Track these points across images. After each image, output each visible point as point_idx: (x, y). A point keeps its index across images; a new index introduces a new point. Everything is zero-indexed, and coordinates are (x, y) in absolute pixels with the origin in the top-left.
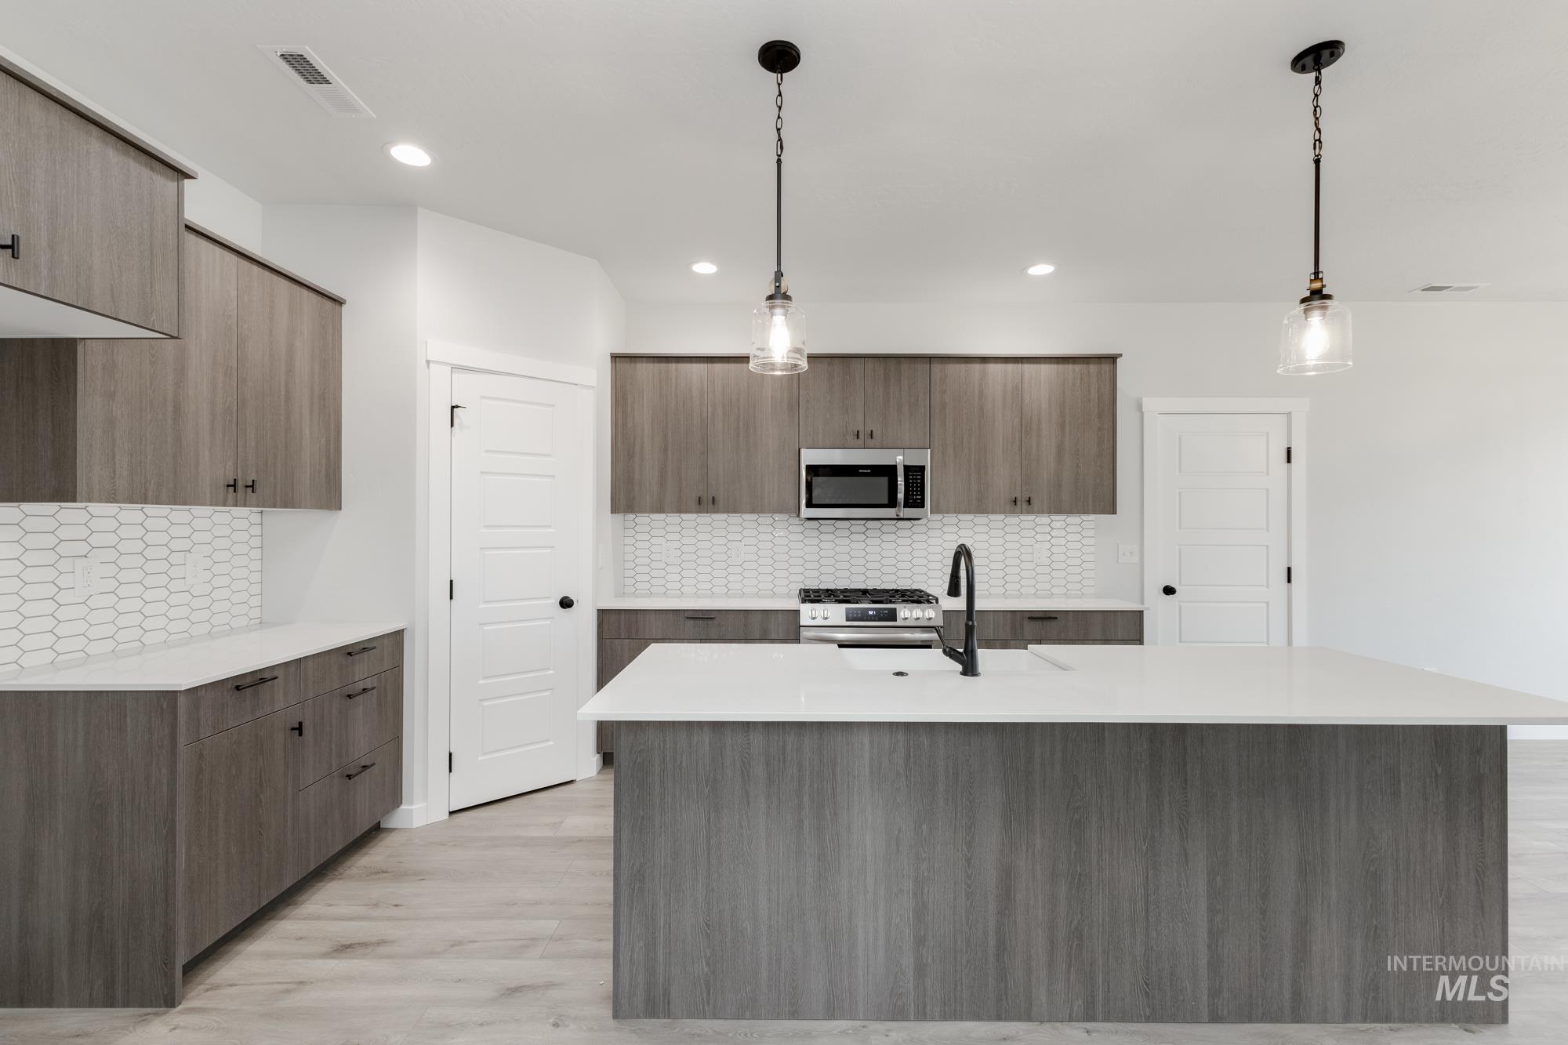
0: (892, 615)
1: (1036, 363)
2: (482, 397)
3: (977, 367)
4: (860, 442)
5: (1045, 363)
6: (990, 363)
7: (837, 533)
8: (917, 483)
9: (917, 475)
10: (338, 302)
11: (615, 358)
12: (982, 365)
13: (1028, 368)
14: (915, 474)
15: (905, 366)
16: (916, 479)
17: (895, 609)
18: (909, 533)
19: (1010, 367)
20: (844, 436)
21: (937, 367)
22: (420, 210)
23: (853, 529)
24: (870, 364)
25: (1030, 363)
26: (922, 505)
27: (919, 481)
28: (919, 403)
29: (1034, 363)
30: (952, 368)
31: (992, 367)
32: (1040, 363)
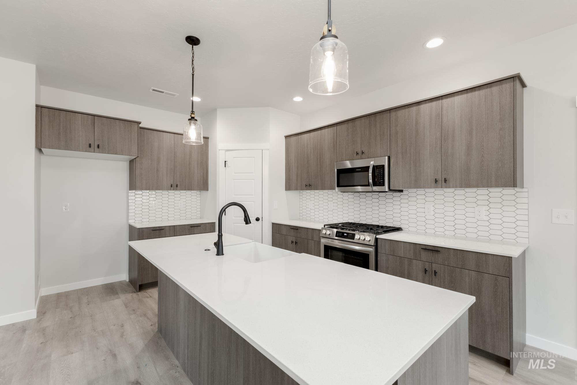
0: (353, 237)
1: (452, 97)
2: (234, 158)
3: (414, 109)
4: (359, 156)
5: (458, 95)
6: (422, 104)
7: (367, 198)
8: (381, 174)
9: (380, 170)
10: (208, 138)
11: (286, 137)
12: (417, 107)
13: (445, 101)
14: (379, 170)
15: (378, 117)
16: (380, 172)
17: (355, 234)
18: (399, 199)
19: (434, 104)
20: (353, 155)
21: (393, 114)
22: (218, 109)
23: (374, 196)
24: (363, 120)
25: (447, 98)
26: (383, 185)
27: (382, 173)
28: (385, 134)
29: (450, 97)
30: (401, 113)
31: (423, 107)
32: (454, 96)
